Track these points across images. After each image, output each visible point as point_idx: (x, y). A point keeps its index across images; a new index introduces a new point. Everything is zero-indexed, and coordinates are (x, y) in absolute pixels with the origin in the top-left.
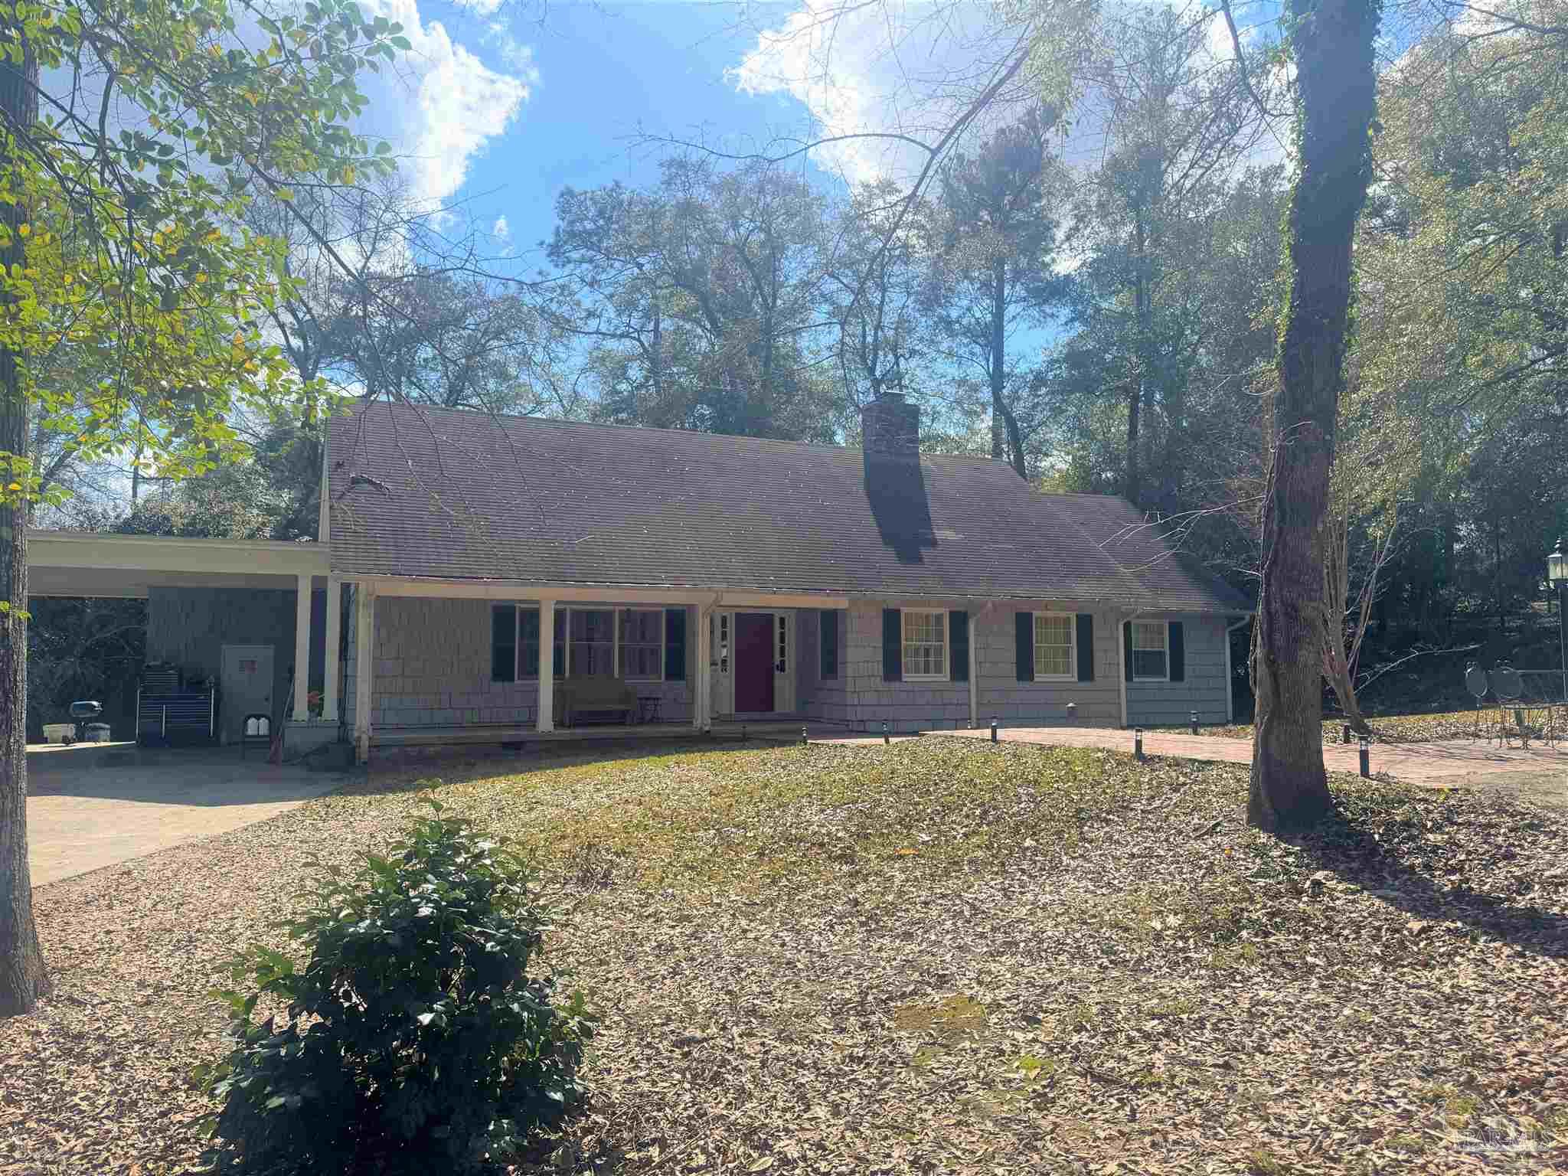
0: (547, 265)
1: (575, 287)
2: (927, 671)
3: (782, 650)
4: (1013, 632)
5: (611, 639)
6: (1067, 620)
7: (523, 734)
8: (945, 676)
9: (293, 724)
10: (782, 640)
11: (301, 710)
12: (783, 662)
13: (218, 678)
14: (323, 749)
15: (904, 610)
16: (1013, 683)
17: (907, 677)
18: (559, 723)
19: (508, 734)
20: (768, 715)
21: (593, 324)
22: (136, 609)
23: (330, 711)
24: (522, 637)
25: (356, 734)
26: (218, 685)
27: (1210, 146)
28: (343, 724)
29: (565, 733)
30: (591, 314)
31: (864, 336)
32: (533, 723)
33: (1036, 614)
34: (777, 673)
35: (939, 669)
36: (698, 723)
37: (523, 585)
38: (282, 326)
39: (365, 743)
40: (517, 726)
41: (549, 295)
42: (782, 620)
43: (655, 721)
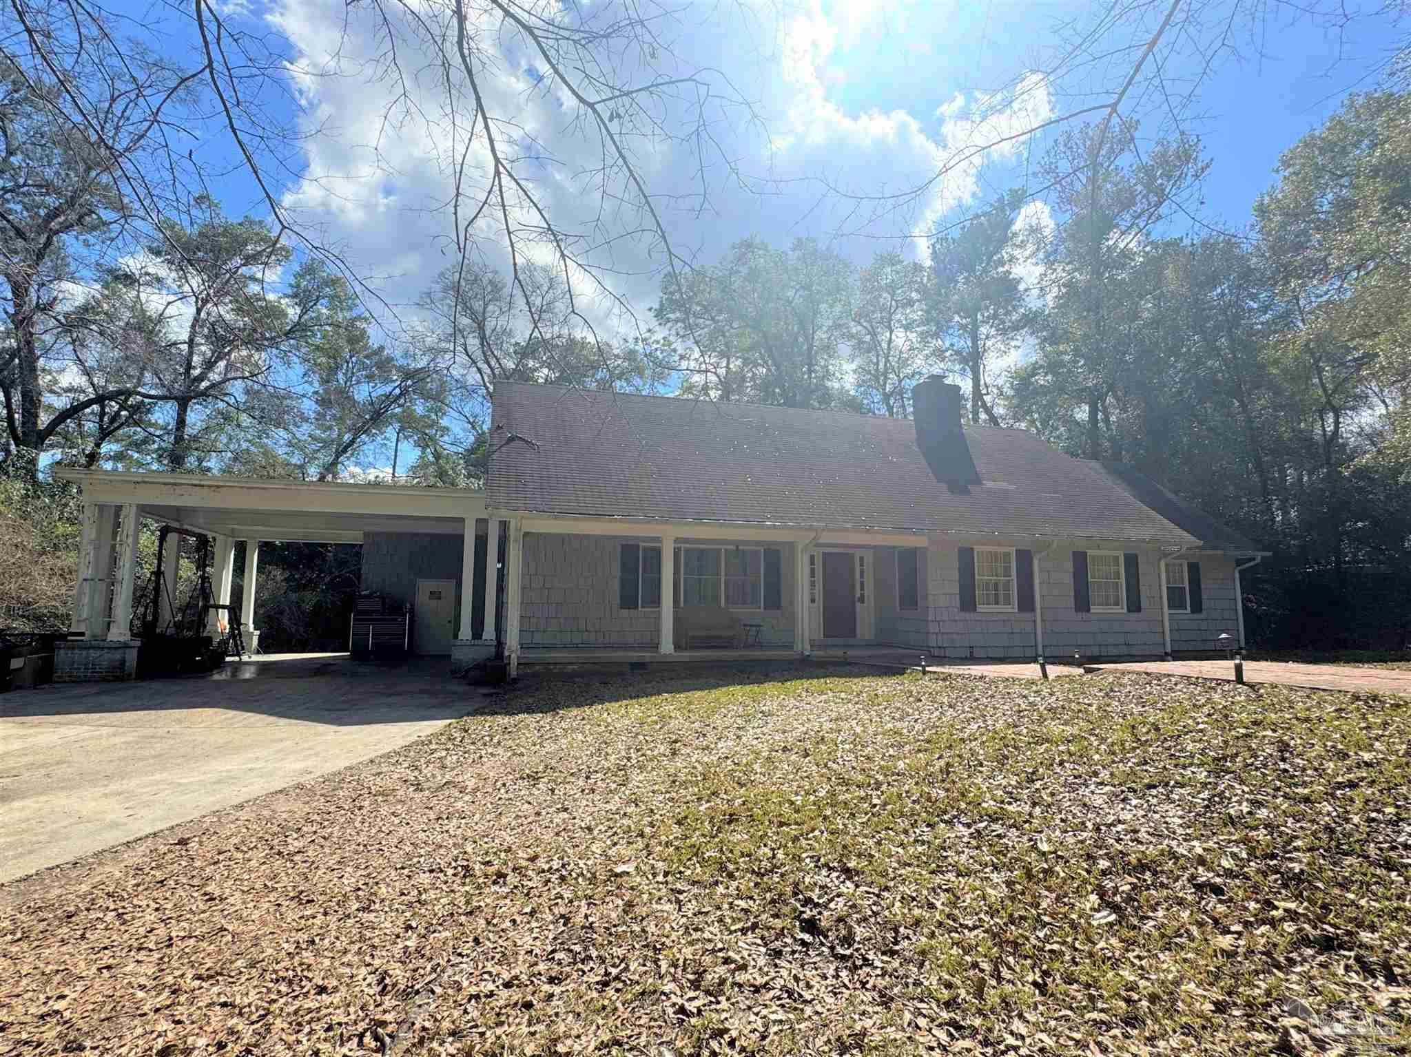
0: (654, 323)
1: (672, 339)
2: (997, 603)
3: (862, 584)
4: (1071, 570)
5: (718, 574)
6: (1116, 558)
7: (647, 656)
8: (1013, 608)
9: (459, 643)
10: (862, 576)
11: (466, 632)
12: (862, 596)
13: (412, 605)
14: (480, 666)
15: (977, 548)
16: (1072, 615)
17: (981, 608)
18: (677, 647)
19: (634, 656)
20: (851, 641)
21: (684, 364)
22: (354, 551)
23: (489, 632)
24: (644, 571)
25: (506, 653)
26: (412, 612)
27: (1139, 216)
28: (500, 644)
29: (686, 655)
30: (682, 357)
31: (877, 364)
32: (656, 646)
33: (1090, 553)
34: (858, 605)
35: (1007, 602)
36: (798, 647)
37: (649, 522)
38: (479, 370)
39: (514, 662)
40: (642, 647)
41: (655, 346)
42: (862, 559)
43: (758, 645)
